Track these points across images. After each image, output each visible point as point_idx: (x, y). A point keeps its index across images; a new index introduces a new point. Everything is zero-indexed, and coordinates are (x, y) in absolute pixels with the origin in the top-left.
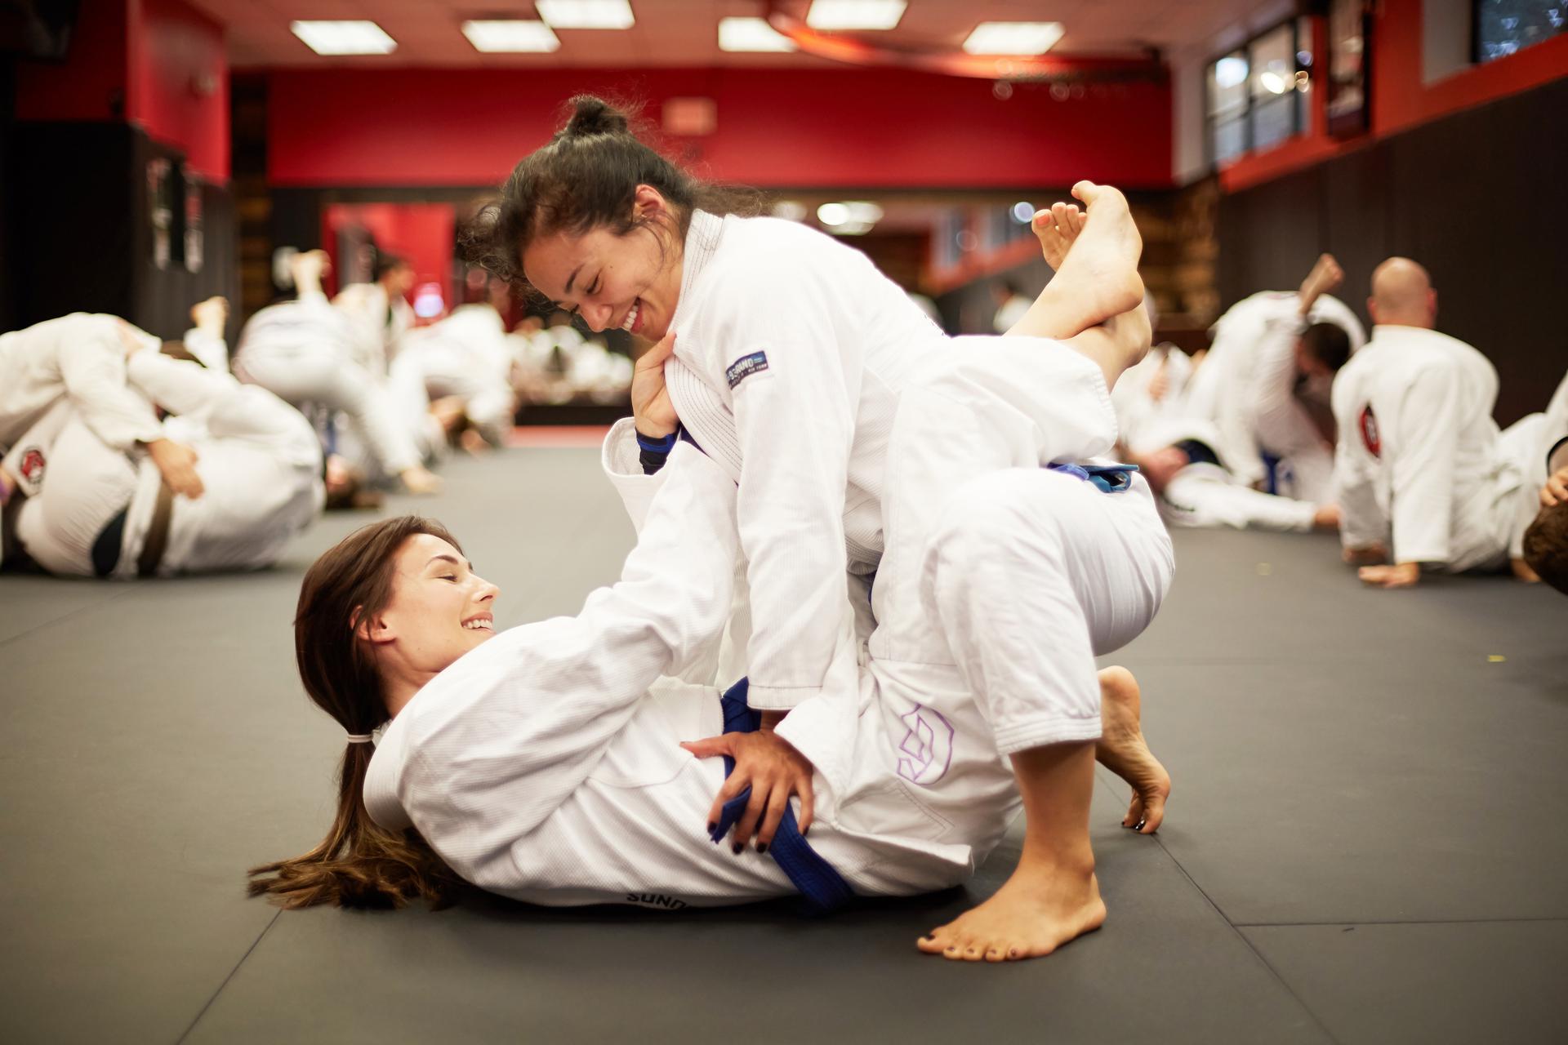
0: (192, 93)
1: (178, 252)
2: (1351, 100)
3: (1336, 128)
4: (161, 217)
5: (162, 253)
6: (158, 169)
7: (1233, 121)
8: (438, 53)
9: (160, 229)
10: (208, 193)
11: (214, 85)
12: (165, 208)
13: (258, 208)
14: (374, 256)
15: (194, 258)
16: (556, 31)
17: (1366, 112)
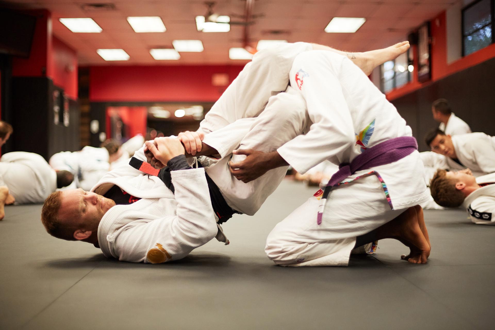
0: (66, 70)
1: (61, 119)
2: (425, 70)
3: (421, 79)
4: (56, 109)
5: (56, 120)
6: (56, 94)
7: (389, 80)
8: (143, 60)
9: (56, 113)
10: (71, 102)
11: (73, 69)
12: (58, 106)
13: (86, 108)
14: (122, 125)
15: (66, 122)
16: (180, 53)
17: (430, 74)
